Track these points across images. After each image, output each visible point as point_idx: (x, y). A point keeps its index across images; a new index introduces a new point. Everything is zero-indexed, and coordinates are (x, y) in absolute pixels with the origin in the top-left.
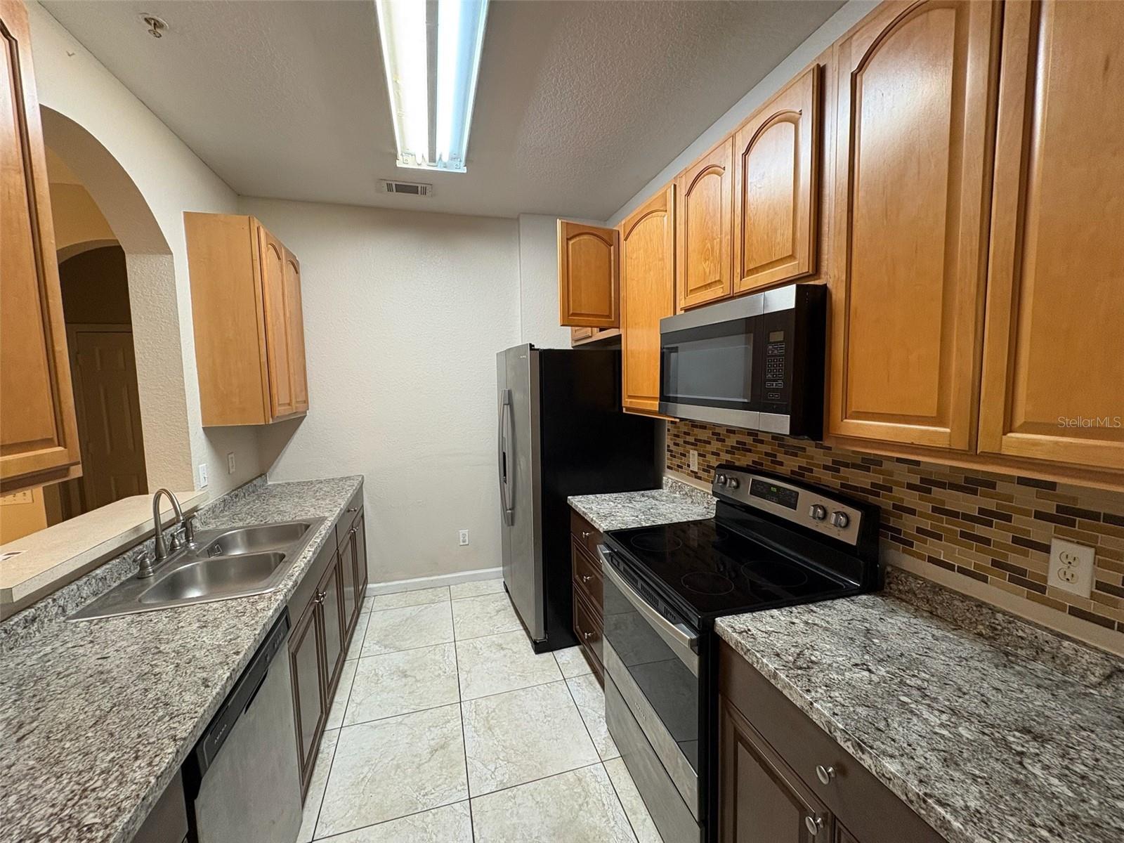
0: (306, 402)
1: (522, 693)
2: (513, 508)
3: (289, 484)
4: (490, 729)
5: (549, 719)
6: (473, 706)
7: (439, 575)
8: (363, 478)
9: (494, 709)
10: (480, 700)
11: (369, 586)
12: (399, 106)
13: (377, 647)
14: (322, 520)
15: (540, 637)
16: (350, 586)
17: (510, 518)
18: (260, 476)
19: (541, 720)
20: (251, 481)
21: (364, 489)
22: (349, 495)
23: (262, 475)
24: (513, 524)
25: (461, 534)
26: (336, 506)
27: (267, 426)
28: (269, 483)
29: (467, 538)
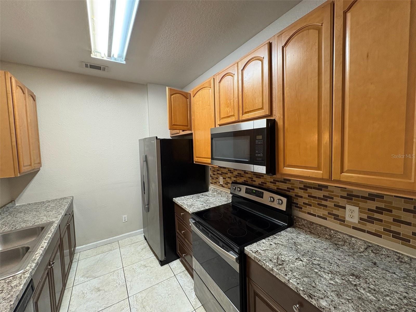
0: (40, 163)
1: (157, 286)
2: (148, 204)
3: (29, 204)
4: (144, 307)
5: (170, 296)
6: (135, 298)
7: (113, 237)
8: (73, 196)
9: (145, 297)
10: (138, 294)
11: (77, 248)
12: (94, 30)
13: (83, 279)
14: (51, 223)
15: (163, 258)
16: (67, 250)
18: (11, 202)
19: (167, 297)
20: (5, 206)
21: (74, 204)
22: (66, 208)
23: (12, 201)
24: (148, 211)
25: (123, 217)
26: (59, 215)
27: (16, 178)
28: (17, 205)
29: (126, 219)
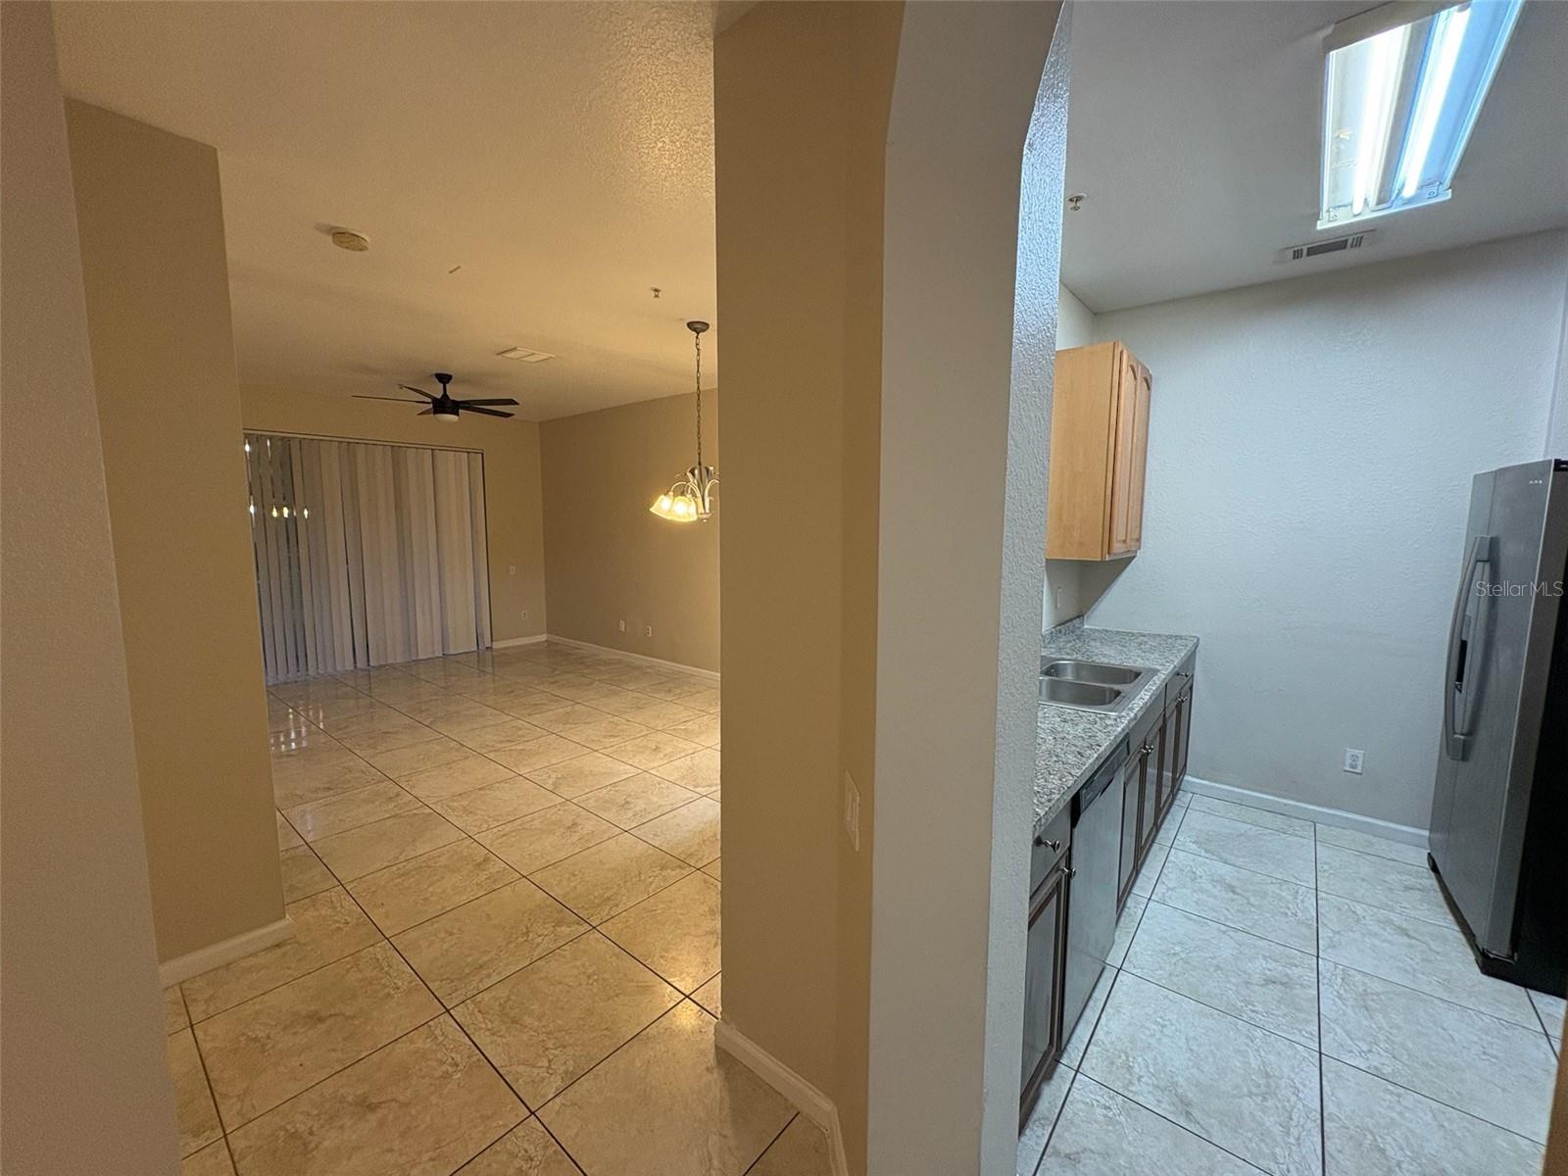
0: (1139, 540)
3: (1107, 631)
4: (1366, 1009)
6: (1340, 971)
8: (1198, 639)
9: (1378, 993)
10: (1353, 971)
11: (1187, 778)
12: (1337, 155)
15: (1501, 950)
17: (1460, 746)
18: (1079, 617)
20: (1071, 620)
22: (1183, 655)
23: (1080, 616)
24: (1465, 758)
25: (1348, 755)
26: (1168, 662)
27: (1103, 562)
28: (1086, 627)
29: (1360, 763)
